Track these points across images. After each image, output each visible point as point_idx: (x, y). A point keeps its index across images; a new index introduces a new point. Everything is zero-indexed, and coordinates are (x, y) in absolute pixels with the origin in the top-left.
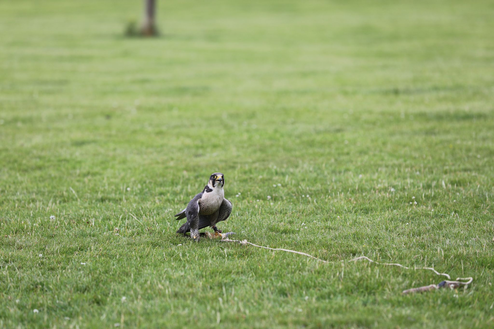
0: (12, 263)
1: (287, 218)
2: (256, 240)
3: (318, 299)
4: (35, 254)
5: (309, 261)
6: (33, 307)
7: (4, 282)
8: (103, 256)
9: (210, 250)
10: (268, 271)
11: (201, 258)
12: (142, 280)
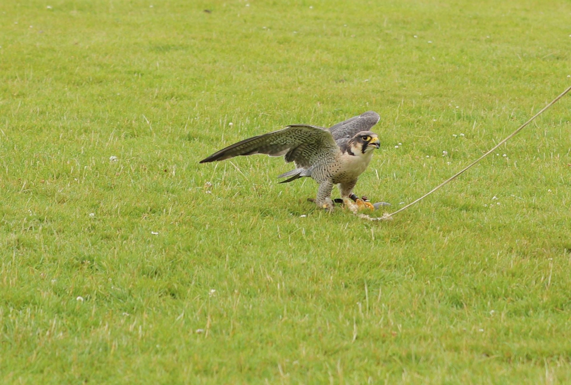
0: (49, 224)
1: (471, 188)
2: (421, 218)
3: (509, 315)
4: (84, 213)
5: (500, 256)
6: (76, 293)
7: (35, 251)
8: (185, 224)
9: (348, 228)
10: (436, 267)
11: (334, 238)
12: (241, 266)
